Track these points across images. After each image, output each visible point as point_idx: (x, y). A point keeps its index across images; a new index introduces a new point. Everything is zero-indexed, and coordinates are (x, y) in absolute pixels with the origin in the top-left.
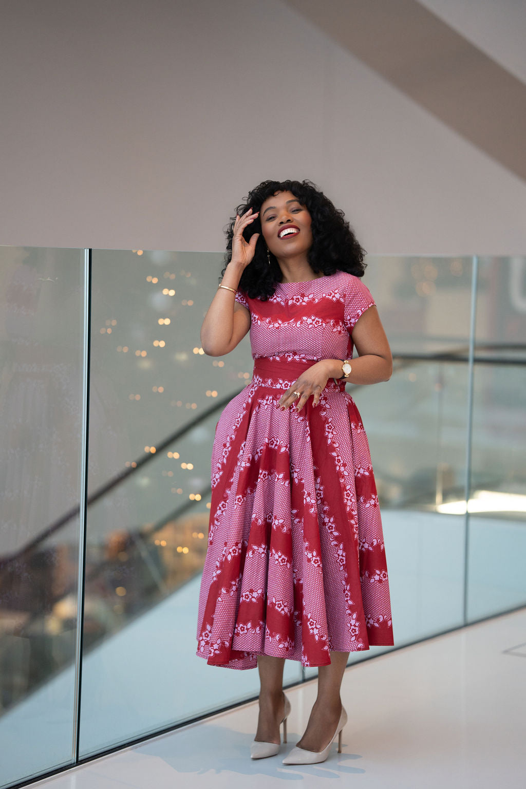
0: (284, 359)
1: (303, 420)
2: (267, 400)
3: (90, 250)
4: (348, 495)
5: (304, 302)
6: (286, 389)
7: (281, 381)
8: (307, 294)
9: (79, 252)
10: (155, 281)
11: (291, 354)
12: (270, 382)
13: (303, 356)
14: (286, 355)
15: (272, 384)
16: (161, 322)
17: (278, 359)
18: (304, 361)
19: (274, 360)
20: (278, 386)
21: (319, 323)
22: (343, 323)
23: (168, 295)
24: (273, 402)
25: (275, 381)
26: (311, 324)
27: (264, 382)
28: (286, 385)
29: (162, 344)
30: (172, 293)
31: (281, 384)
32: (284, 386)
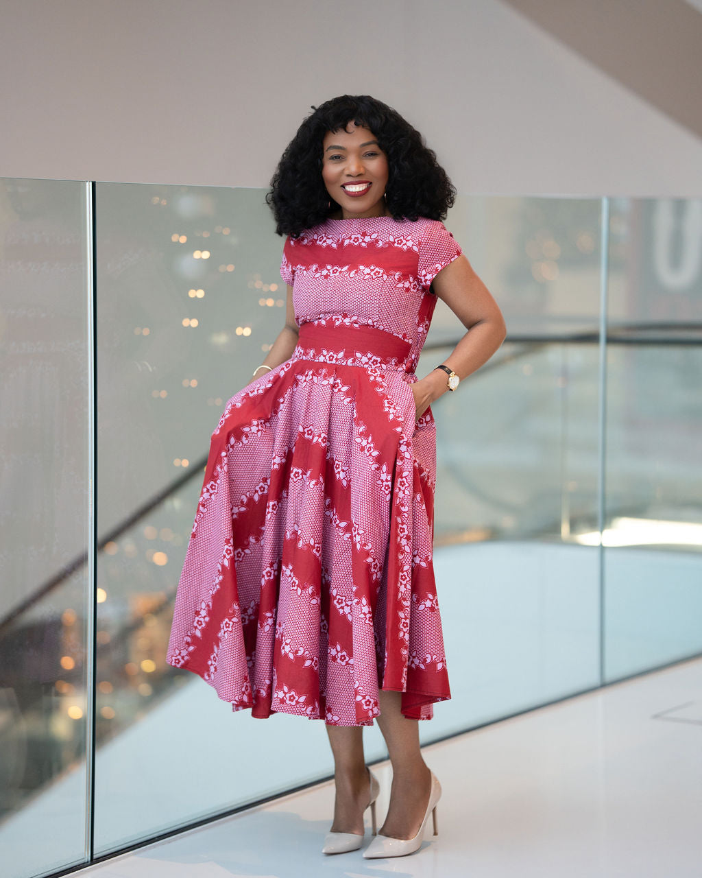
0: (331, 323)
1: (350, 402)
2: (307, 376)
3: (94, 184)
4: (402, 484)
5: (365, 242)
6: (331, 362)
7: (325, 352)
8: (369, 232)
9: (79, 186)
10: (183, 239)
11: (340, 317)
12: (312, 352)
13: (355, 318)
14: (334, 318)
15: (314, 356)
16: (192, 294)
17: (323, 322)
18: (356, 325)
19: (319, 324)
20: (322, 359)
21: (379, 274)
22: (416, 278)
23: (201, 259)
24: (312, 379)
25: (318, 353)
26: (368, 274)
27: (306, 354)
28: (331, 358)
29: (194, 323)
30: (206, 255)
31: (325, 356)
32: (328, 359)
